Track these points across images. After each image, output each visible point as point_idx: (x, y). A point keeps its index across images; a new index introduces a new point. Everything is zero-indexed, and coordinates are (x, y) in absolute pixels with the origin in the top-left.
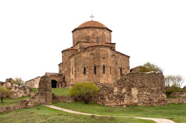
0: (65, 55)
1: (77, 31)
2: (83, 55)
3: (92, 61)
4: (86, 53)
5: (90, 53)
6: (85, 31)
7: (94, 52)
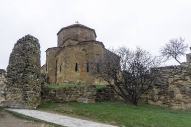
0: (51, 53)
1: (64, 31)
2: (75, 49)
3: (84, 58)
4: (78, 48)
5: (82, 48)
6: (73, 30)
7: (87, 47)
